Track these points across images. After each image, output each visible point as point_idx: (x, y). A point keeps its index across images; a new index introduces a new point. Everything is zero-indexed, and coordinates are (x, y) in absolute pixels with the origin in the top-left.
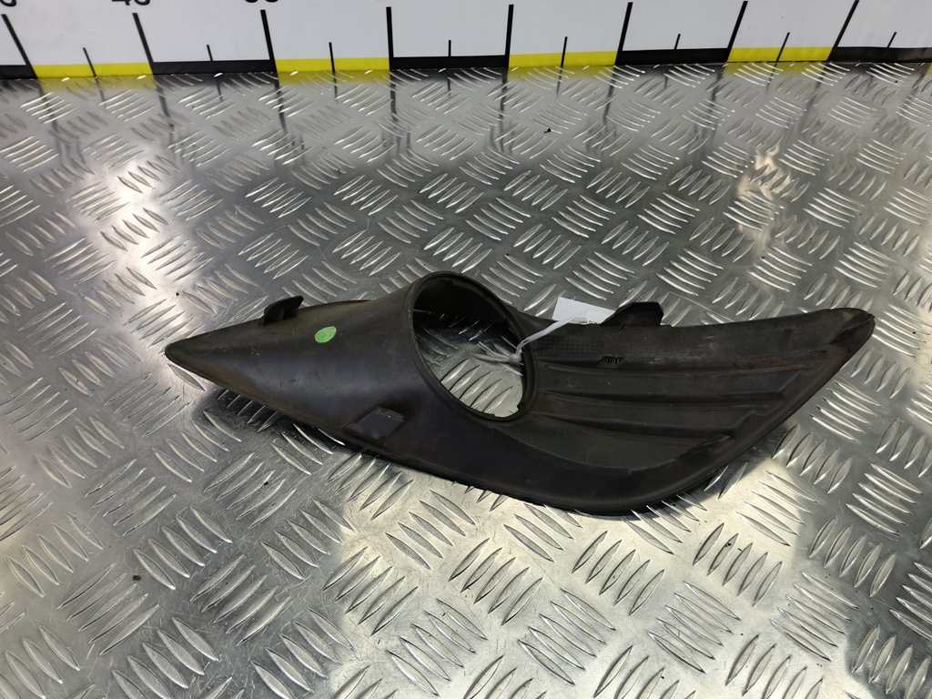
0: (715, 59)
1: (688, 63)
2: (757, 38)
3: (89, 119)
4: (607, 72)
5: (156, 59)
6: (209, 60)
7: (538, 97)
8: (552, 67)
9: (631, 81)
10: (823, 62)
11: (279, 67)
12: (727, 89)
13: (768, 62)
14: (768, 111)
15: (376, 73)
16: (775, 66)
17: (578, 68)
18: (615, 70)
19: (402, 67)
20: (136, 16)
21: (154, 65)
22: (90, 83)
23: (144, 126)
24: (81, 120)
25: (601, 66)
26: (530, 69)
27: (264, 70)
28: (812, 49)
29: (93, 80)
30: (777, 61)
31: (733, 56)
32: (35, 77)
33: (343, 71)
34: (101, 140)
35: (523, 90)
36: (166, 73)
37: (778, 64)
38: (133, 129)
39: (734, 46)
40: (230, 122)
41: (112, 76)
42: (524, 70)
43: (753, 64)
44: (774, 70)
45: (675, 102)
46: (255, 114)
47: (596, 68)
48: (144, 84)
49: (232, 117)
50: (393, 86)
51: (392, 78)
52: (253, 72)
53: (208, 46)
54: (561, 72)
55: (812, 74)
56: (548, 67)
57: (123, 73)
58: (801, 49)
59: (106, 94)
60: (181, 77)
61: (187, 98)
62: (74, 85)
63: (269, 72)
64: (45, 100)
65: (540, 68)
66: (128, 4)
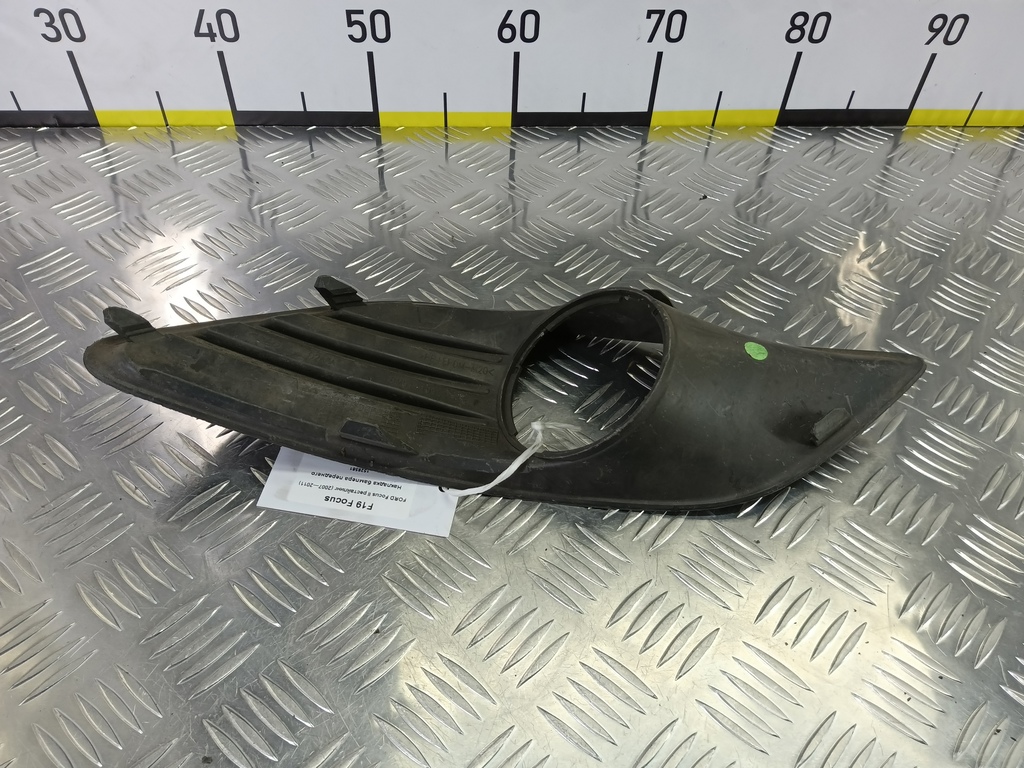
1: (861, 126)
3: (159, 174)
4: (767, 134)
5: (240, 107)
6: (303, 109)
8: (702, 127)
9: (796, 145)
11: (383, 122)
12: (910, 156)
14: (964, 181)
15: (496, 130)
16: (962, 131)
17: (732, 128)
18: (775, 131)
19: (523, 122)
20: (221, 55)
22: (161, 132)
23: (224, 182)
24: (149, 174)
25: (760, 127)
26: (677, 128)
27: (364, 123)
28: (1007, 112)
29: (165, 130)
30: (965, 126)
32: (98, 125)
33: (456, 127)
34: (173, 197)
36: (252, 123)
37: (966, 129)
38: (211, 186)
39: (916, 107)
41: (187, 126)
42: (668, 129)
43: (937, 129)
45: (851, 169)
46: (356, 174)
47: (752, 129)
48: (224, 135)
49: (329, 176)
51: (513, 135)
52: (352, 126)
53: (302, 94)
54: (710, 138)
55: (1007, 140)
56: (697, 127)
57: (199, 123)
58: (993, 112)
59: (178, 146)
60: (268, 129)
61: (274, 154)
62: (140, 134)
63: (371, 126)
64: (106, 151)
65: (688, 128)
66: (213, 40)
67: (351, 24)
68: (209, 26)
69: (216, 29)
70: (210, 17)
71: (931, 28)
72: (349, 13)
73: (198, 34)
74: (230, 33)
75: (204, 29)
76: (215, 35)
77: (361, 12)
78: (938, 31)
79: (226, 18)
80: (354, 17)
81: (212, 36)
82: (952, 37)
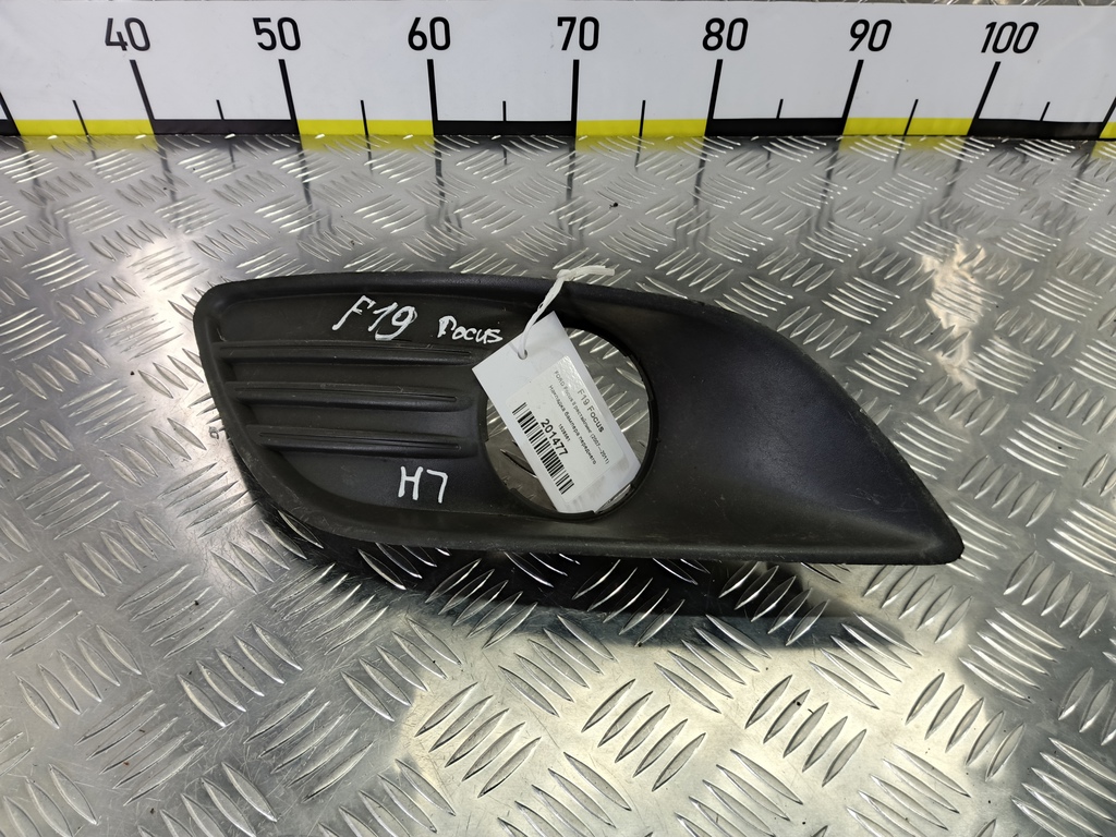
0: (828, 130)
1: (794, 136)
2: (877, 105)
3: (70, 180)
4: (695, 144)
5: (156, 117)
6: (220, 118)
7: (608, 169)
8: (629, 138)
9: (721, 154)
10: (962, 136)
11: (302, 129)
13: (894, 136)
15: (418, 138)
16: (903, 140)
17: (659, 138)
18: (705, 141)
19: (448, 132)
20: (133, 63)
21: (153, 121)
22: (79, 142)
23: (132, 188)
24: (60, 180)
25: (687, 138)
26: (603, 138)
27: (283, 132)
28: (947, 121)
29: (85, 139)
30: (905, 134)
31: (850, 127)
32: (18, 134)
33: (378, 135)
34: (79, 202)
35: (590, 160)
36: (171, 132)
37: (907, 138)
38: (119, 192)
39: (850, 116)
40: (234, 186)
41: (106, 135)
42: (594, 139)
43: (875, 138)
44: (901, 145)
45: (773, 177)
46: (266, 179)
47: (680, 139)
48: (143, 145)
49: (238, 181)
50: (438, 154)
51: (437, 145)
52: (271, 134)
53: (218, 102)
54: (640, 143)
55: (951, 150)
56: (623, 137)
57: (118, 132)
58: (933, 120)
59: (97, 153)
60: (187, 138)
61: (192, 162)
62: (59, 145)
63: (290, 134)
64: (27, 157)
65: (614, 138)
66: (124, 49)
67: (259, 32)
68: (119, 34)
69: (126, 38)
70: (119, 26)
71: (853, 34)
72: (257, 21)
73: (109, 43)
74: (140, 42)
75: (114, 38)
76: (126, 44)
77: (268, 20)
78: (861, 37)
79: (135, 27)
80: (262, 25)
81: (123, 45)
82: (877, 43)
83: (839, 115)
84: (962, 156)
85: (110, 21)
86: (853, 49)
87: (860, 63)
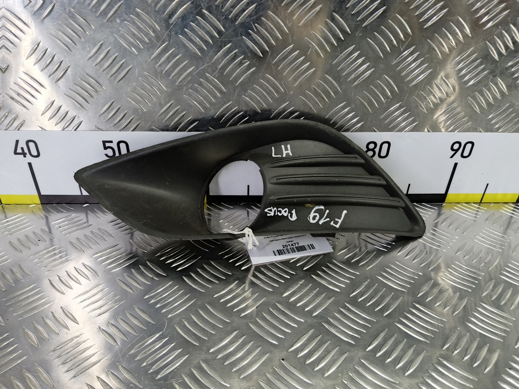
0: (437, 200)
2: (465, 187)
10: (513, 203)
13: (474, 203)
21: (41, 197)
40: (83, 239)
44: (479, 208)
50: (209, 215)
83: (443, 192)
84: (513, 214)
85: (17, 142)
86: (452, 157)
87: (456, 164)
